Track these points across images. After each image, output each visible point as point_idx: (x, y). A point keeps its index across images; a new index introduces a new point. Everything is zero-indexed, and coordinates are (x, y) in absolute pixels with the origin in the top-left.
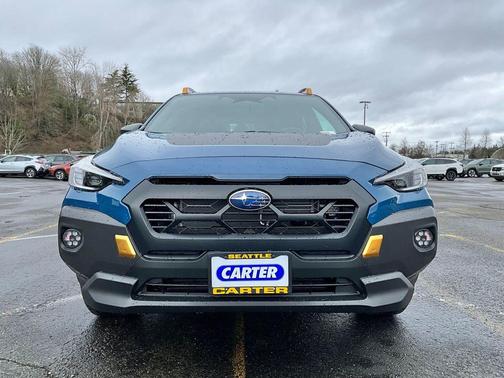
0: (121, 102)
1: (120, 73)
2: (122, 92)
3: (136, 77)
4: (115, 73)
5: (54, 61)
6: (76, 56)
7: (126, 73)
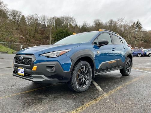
0: (136, 32)
1: (136, 23)
2: (136, 29)
3: (141, 24)
4: (134, 23)
5: (116, 23)
6: (122, 20)
7: (138, 23)
